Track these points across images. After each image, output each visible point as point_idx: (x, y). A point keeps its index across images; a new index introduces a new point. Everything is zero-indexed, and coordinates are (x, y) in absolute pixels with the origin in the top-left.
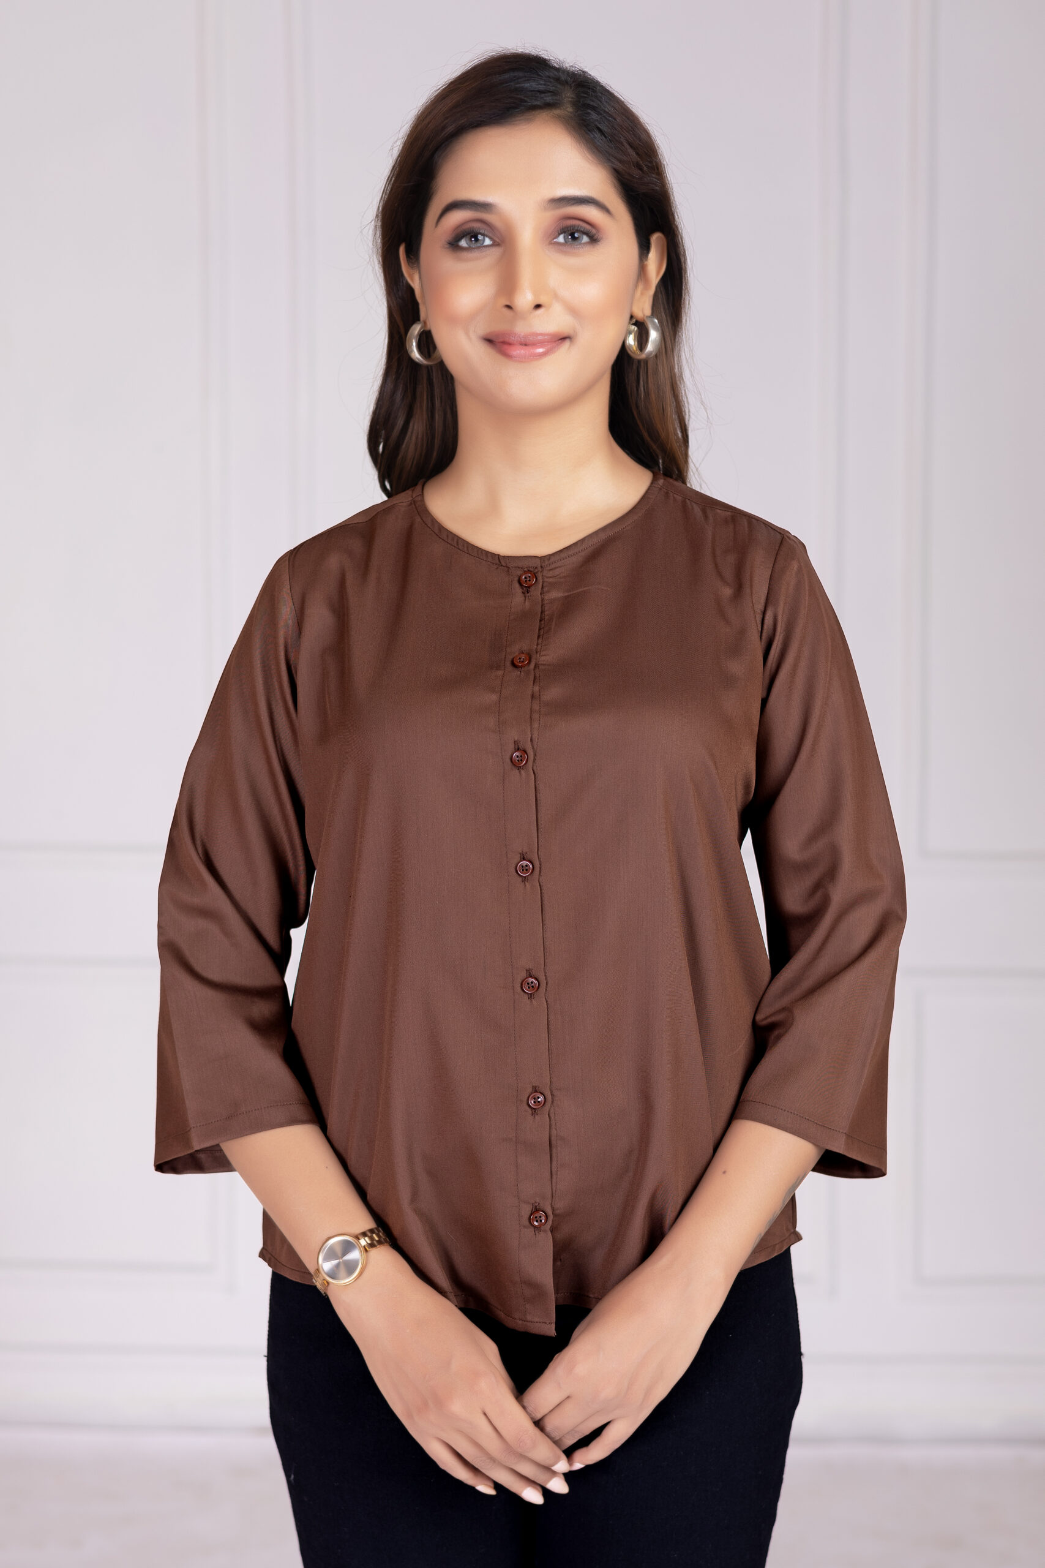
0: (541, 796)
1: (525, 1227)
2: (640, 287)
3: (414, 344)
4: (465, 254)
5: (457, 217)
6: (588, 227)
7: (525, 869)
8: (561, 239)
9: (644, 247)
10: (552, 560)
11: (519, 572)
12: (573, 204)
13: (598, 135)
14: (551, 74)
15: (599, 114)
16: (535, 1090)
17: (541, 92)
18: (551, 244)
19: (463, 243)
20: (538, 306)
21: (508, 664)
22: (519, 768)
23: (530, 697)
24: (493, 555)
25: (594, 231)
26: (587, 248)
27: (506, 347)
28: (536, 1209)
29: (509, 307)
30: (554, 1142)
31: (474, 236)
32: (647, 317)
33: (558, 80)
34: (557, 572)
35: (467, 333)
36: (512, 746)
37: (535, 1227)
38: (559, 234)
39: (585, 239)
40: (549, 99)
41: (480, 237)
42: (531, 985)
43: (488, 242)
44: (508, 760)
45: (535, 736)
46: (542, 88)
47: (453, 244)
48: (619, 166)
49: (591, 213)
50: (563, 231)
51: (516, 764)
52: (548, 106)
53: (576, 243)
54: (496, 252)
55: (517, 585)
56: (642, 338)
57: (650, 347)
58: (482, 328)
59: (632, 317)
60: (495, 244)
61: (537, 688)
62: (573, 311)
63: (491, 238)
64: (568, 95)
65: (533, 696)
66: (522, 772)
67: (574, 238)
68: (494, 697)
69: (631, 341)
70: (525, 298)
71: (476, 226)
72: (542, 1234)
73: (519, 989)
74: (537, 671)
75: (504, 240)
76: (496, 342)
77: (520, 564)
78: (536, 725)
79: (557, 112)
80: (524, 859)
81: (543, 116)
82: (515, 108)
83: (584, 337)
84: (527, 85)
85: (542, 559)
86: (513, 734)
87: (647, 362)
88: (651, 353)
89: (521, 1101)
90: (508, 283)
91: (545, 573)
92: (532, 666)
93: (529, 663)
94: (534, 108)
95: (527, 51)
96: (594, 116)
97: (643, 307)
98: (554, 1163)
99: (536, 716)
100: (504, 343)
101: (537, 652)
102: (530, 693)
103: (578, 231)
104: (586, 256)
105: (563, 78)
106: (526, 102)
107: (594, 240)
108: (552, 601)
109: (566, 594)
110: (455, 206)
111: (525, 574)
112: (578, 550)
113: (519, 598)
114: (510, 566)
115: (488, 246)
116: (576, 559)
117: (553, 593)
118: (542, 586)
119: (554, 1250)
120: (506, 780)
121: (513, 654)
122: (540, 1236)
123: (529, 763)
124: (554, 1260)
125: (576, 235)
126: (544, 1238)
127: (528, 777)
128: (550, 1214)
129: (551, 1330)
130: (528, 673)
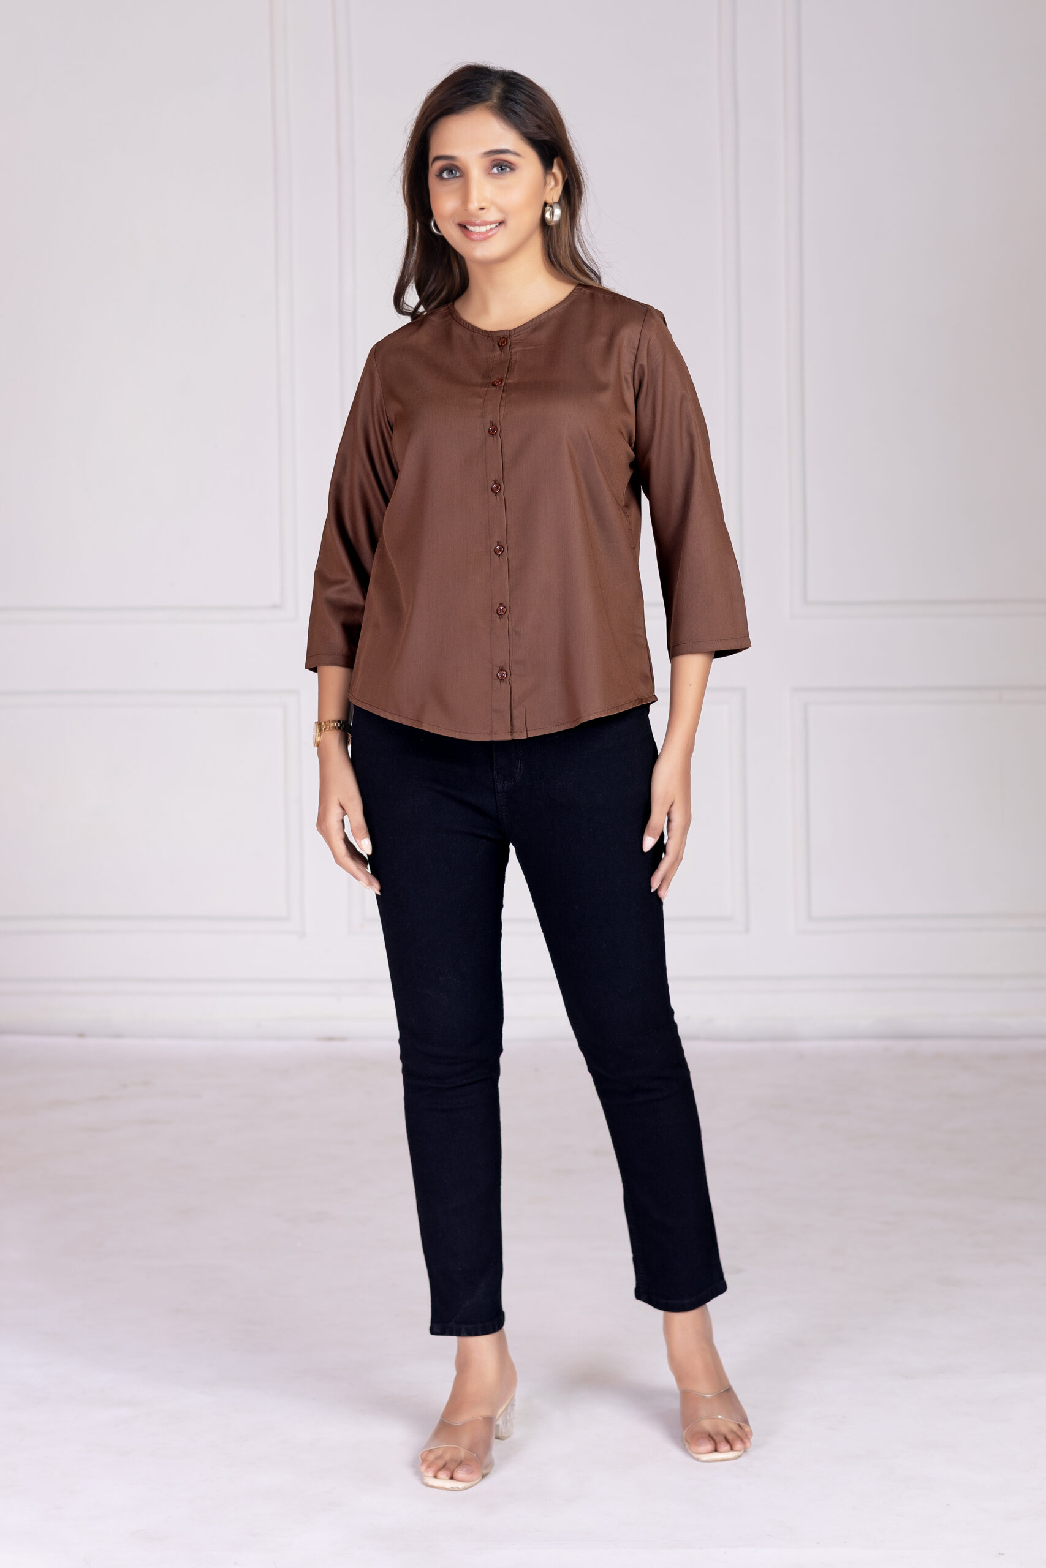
0: (504, 450)
1: (495, 678)
2: (551, 186)
3: (433, 226)
4: (447, 181)
5: (439, 164)
6: (509, 164)
7: (496, 489)
8: (495, 170)
9: (550, 165)
10: (517, 331)
11: (498, 339)
12: (497, 154)
16: (501, 605)
18: (489, 174)
19: (447, 175)
20: (482, 208)
21: (491, 384)
22: (493, 436)
23: (500, 399)
24: (485, 332)
25: (514, 166)
26: (510, 175)
28: (502, 670)
29: (468, 207)
30: (511, 634)
31: (450, 172)
32: (556, 202)
34: (519, 337)
36: (489, 425)
37: (501, 679)
38: (494, 167)
39: (508, 170)
41: (453, 173)
42: (499, 551)
44: (487, 432)
45: (502, 419)
47: (441, 177)
48: (524, 129)
49: (511, 156)
50: (496, 166)
51: (492, 434)
52: (483, 101)
53: (503, 171)
54: (460, 178)
55: (497, 346)
56: (553, 214)
57: (555, 219)
58: (457, 220)
59: (545, 203)
61: (504, 395)
62: (501, 210)
63: (457, 174)
65: (502, 399)
66: (495, 438)
68: (482, 401)
69: (548, 216)
70: (474, 206)
71: (450, 167)
72: (504, 683)
73: (493, 552)
74: (505, 387)
75: (463, 174)
76: (464, 226)
77: (498, 335)
78: (502, 413)
79: (488, 104)
80: (496, 484)
81: (481, 106)
83: (511, 223)
85: (510, 331)
86: (489, 418)
87: (558, 226)
88: (557, 222)
89: (494, 611)
90: (465, 198)
91: (513, 338)
92: (503, 384)
93: (502, 382)
97: (553, 197)
98: (511, 645)
99: (503, 408)
101: (506, 379)
102: (500, 397)
103: (503, 166)
104: (510, 178)
107: (513, 171)
108: (516, 353)
109: (523, 348)
110: (437, 158)
111: (501, 339)
112: (530, 325)
113: (498, 352)
114: (494, 336)
115: (458, 177)
116: (528, 330)
117: (517, 349)
118: (510, 345)
119: (511, 692)
120: (485, 442)
121: (494, 379)
122: (503, 685)
123: (499, 432)
124: (511, 698)
125: (503, 168)
126: (505, 686)
127: (497, 439)
128: (509, 672)
129: (508, 737)
130: (500, 388)
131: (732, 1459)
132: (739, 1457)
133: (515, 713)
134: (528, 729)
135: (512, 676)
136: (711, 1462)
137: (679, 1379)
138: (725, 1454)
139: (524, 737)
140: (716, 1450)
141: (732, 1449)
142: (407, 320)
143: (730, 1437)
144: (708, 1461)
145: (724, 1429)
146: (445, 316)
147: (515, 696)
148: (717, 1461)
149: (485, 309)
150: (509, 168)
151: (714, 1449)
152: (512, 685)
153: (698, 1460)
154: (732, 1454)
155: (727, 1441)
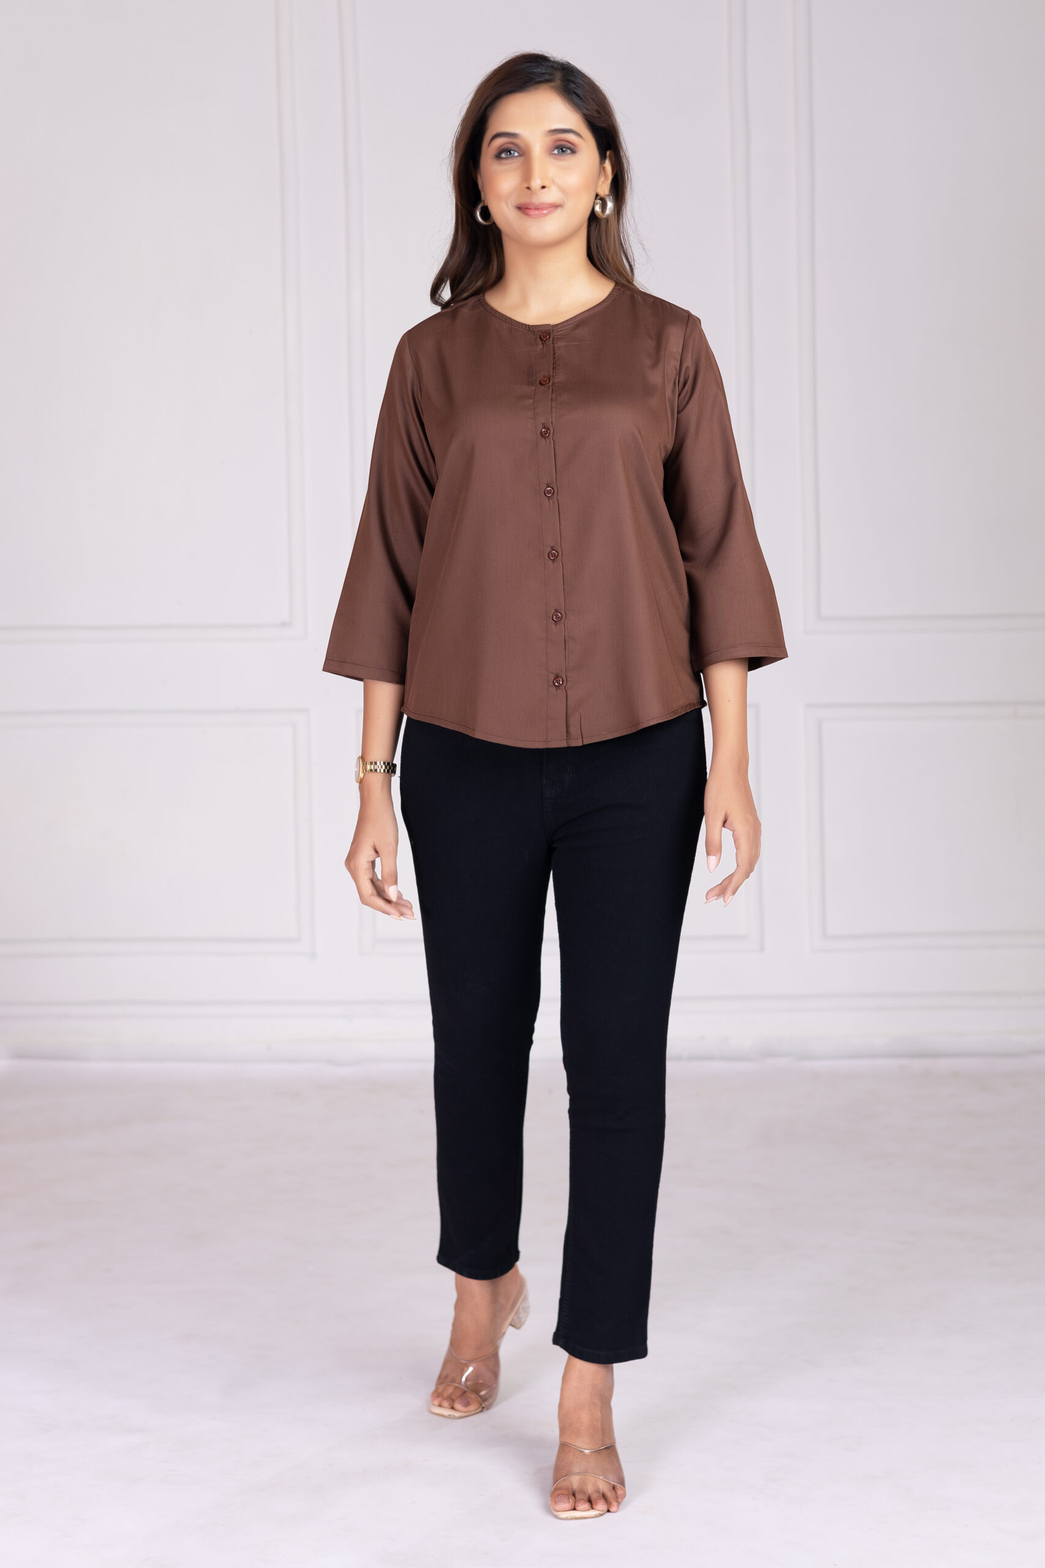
0: (556, 452)
1: (551, 686)
2: (602, 179)
3: (478, 213)
4: (504, 161)
5: (499, 142)
6: (570, 145)
7: (549, 492)
8: (556, 152)
9: (603, 157)
10: (559, 326)
11: (540, 334)
12: (561, 133)
13: (574, 96)
14: (549, 65)
15: (575, 84)
16: (556, 611)
17: (543, 74)
18: (550, 154)
19: (503, 155)
20: (543, 187)
21: (538, 383)
22: (545, 438)
23: (550, 400)
24: (526, 325)
25: (573, 147)
26: (570, 156)
27: (527, 210)
28: (557, 677)
29: (528, 188)
30: (567, 640)
31: (508, 151)
32: (607, 195)
33: (552, 67)
34: (561, 332)
35: (507, 205)
36: (541, 426)
37: (557, 686)
38: (555, 149)
39: (569, 151)
40: (547, 77)
41: (512, 152)
42: (553, 555)
43: (516, 154)
44: (539, 434)
45: (554, 421)
46: (544, 71)
47: (498, 156)
48: (586, 112)
49: (571, 137)
50: (557, 147)
51: (543, 436)
52: (547, 81)
53: (564, 153)
54: (521, 159)
55: (538, 340)
56: (604, 206)
57: (608, 212)
58: (514, 201)
59: (597, 195)
60: (520, 155)
61: (554, 396)
62: (563, 190)
63: (518, 152)
64: (558, 75)
65: (552, 399)
66: (547, 440)
67: (563, 151)
68: (531, 401)
69: (598, 208)
70: (536, 183)
71: (510, 146)
72: (560, 690)
73: (547, 557)
74: (553, 386)
75: (524, 153)
76: (523, 209)
77: (540, 329)
78: (554, 415)
79: (552, 84)
80: (549, 487)
81: (545, 86)
82: (530, 82)
83: (569, 204)
84: (536, 70)
85: (552, 326)
86: (542, 420)
87: (608, 219)
88: (609, 215)
89: (549, 617)
90: (527, 174)
91: (555, 333)
92: (551, 383)
93: (549, 381)
94: (539, 82)
95: (536, 52)
96: (573, 86)
97: (605, 189)
98: (567, 651)
99: (554, 410)
100: (527, 208)
101: (553, 377)
102: (550, 397)
103: (564, 147)
104: (569, 160)
105: (556, 66)
106: (535, 79)
107: (573, 152)
108: (559, 348)
109: (566, 344)
110: (498, 135)
111: (544, 334)
112: (572, 322)
113: (540, 346)
114: (535, 330)
115: (516, 156)
116: (571, 326)
117: (559, 344)
118: (553, 340)
119: (567, 699)
120: (537, 444)
121: (540, 377)
122: (559, 691)
123: (551, 434)
124: (567, 705)
125: (564, 149)
126: (561, 693)
127: (550, 441)
128: (565, 679)
129: (564, 744)
130: (548, 387)
131: (592, 1517)
132: (601, 1515)
133: (572, 721)
134: (584, 736)
135: (568, 683)
136: (569, 1519)
137: (563, 1430)
138: (583, 1511)
139: (580, 744)
140: (574, 1509)
141: (592, 1508)
142: (437, 309)
143: (593, 1497)
144: (566, 1519)
145: (590, 1489)
146: (474, 307)
147: (570, 703)
148: (576, 1518)
149: (524, 302)
150: (569, 149)
151: (573, 1507)
152: (569, 692)
153: (556, 1517)
154: (592, 1513)
155: (590, 1501)
